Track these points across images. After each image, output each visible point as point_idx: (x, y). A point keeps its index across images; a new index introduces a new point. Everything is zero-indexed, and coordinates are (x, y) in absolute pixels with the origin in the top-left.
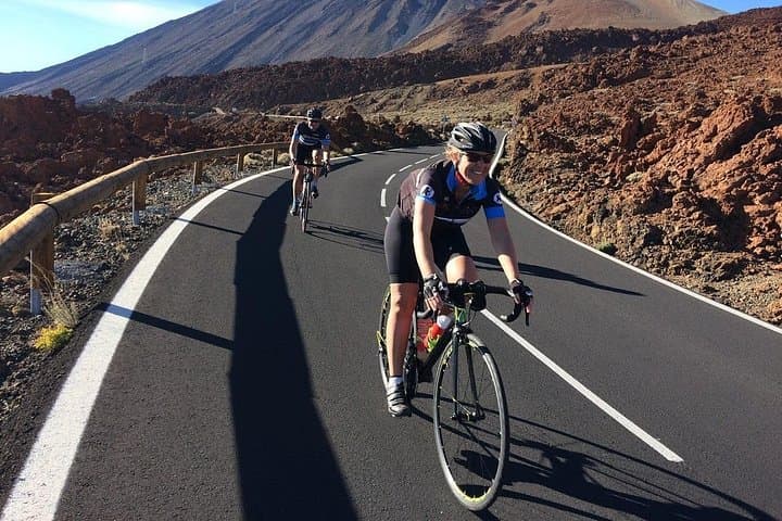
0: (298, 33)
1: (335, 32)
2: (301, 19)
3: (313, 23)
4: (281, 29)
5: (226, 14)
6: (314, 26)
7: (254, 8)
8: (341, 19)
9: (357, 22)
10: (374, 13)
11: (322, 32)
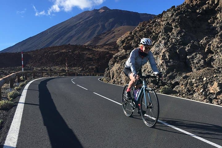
0: (66, 40)
1: (77, 39)
2: (68, 35)
3: (72, 36)
4: (62, 39)
5: (46, 35)
6: (72, 37)
7: (54, 32)
8: (80, 35)
9: (85, 35)
10: (90, 32)
11: (74, 39)
